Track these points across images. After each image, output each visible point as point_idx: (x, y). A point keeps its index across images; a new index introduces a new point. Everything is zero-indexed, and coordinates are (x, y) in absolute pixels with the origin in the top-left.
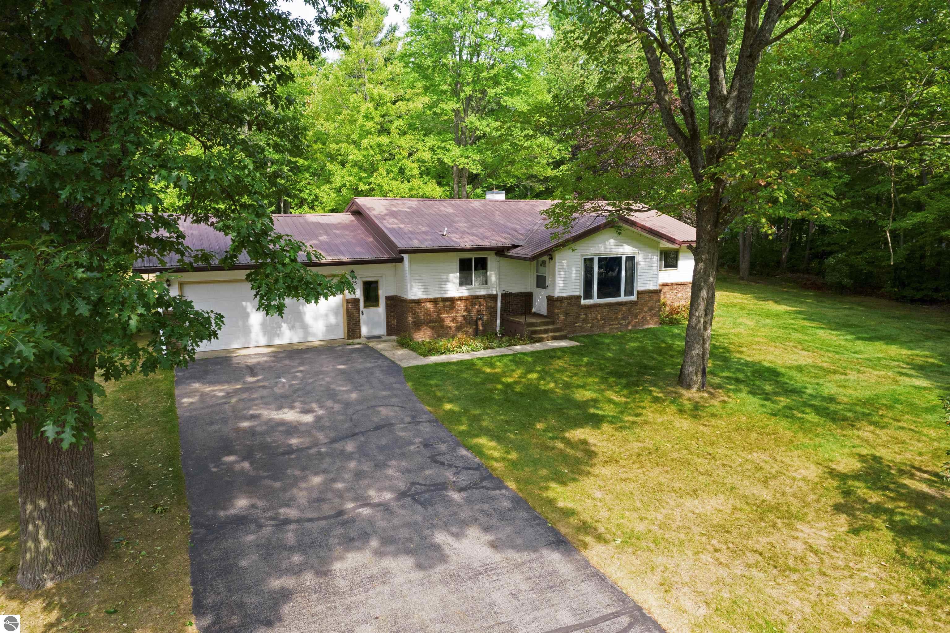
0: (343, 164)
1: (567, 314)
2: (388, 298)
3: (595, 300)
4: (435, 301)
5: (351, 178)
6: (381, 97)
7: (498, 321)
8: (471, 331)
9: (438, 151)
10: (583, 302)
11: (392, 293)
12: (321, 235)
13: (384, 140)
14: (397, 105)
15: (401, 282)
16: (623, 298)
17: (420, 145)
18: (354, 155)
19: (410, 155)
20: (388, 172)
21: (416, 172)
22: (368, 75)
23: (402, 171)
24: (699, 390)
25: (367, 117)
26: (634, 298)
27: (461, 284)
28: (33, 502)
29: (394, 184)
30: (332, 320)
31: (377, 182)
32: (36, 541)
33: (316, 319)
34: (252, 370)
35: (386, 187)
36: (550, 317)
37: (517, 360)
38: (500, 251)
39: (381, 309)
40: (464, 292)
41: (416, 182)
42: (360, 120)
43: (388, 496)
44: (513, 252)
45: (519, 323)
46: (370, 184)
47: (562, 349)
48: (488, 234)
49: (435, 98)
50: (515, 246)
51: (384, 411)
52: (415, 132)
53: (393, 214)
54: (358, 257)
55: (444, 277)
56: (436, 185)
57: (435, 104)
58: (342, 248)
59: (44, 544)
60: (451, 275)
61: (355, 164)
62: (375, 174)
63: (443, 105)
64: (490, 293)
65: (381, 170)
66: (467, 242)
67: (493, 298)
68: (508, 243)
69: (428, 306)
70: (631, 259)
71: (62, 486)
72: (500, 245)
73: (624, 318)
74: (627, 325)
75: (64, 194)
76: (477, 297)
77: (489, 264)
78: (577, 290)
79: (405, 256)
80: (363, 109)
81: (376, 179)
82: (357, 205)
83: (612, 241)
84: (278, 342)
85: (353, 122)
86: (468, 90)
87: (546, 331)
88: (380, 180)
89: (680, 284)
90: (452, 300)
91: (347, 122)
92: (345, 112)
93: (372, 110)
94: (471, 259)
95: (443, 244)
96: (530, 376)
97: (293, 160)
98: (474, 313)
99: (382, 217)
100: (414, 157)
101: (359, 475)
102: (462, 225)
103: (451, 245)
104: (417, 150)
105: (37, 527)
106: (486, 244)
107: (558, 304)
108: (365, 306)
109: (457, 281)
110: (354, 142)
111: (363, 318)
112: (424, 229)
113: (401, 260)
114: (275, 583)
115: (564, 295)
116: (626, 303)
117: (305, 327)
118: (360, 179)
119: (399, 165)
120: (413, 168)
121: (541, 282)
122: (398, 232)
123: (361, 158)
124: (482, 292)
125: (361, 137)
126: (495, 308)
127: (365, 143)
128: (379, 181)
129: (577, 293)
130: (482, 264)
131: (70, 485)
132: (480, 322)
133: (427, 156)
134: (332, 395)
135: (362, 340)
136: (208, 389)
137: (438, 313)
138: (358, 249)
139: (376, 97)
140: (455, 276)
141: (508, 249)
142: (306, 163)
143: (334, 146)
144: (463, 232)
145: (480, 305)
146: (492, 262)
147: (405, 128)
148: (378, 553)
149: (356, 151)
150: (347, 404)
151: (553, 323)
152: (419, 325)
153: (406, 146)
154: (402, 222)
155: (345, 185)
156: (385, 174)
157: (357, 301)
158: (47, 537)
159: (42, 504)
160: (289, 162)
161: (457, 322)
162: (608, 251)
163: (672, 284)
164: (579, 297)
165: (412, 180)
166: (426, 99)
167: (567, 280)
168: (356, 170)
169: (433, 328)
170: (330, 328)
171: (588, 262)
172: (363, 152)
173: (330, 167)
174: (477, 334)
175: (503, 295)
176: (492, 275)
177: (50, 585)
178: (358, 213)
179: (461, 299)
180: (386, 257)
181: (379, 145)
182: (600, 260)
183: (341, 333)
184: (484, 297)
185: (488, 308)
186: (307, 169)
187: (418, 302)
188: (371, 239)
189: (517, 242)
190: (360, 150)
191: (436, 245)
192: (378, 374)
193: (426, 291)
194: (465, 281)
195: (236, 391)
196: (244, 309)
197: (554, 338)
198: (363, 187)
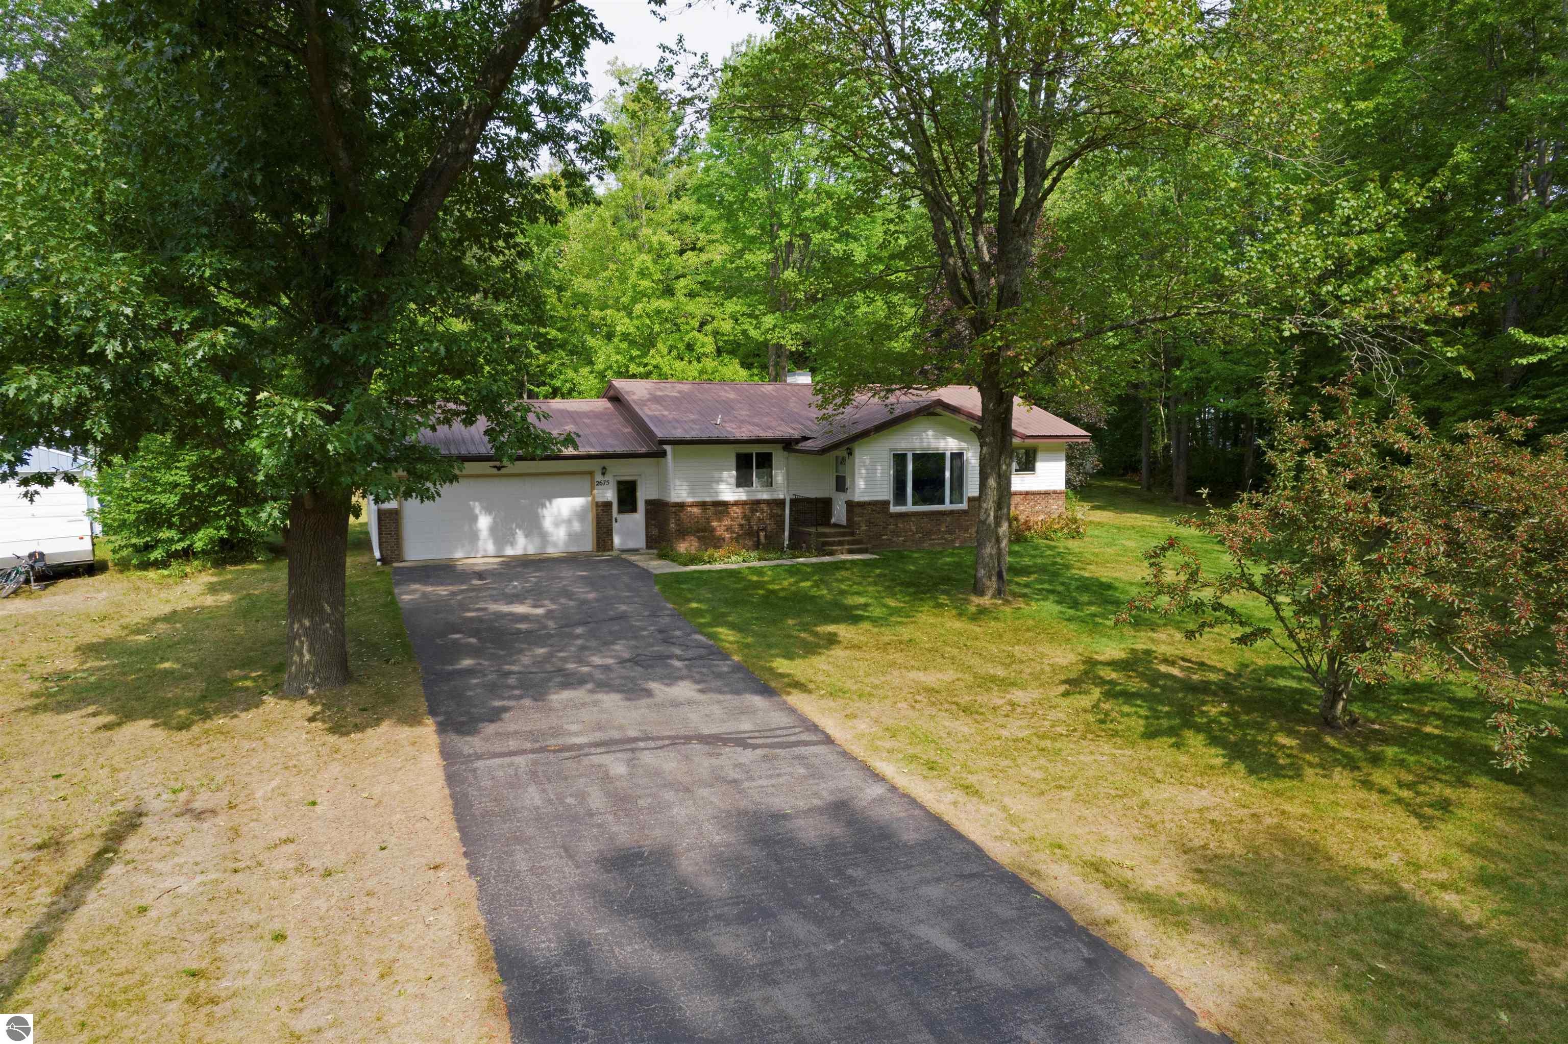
0: (609, 337)
1: (870, 523)
2: (648, 503)
3: (909, 507)
4: (703, 505)
5: (619, 357)
6: (662, 246)
7: (787, 533)
8: (750, 544)
9: (742, 319)
10: (894, 509)
11: (653, 496)
12: (567, 423)
13: (666, 304)
14: (685, 257)
15: (663, 482)
16: (947, 506)
17: (716, 312)
18: (623, 325)
19: (703, 324)
20: (671, 349)
21: (710, 348)
22: (646, 215)
23: (690, 347)
24: (993, 597)
25: (643, 274)
26: (964, 506)
27: (739, 485)
28: (300, 621)
29: (679, 365)
30: (577, 526)
31: (654, 362)
32: (301, 655)
33: (557, 524)
34: (480, 575)
35: (666, 369)
36: (850, 526)
37: (792, 571)
38: (788, 444)
39: (639, 517)
40: (741, 495)
41: (710, 364)
42: (633, 276)
43: (610, 661)
44: (800, 446)
45: (809, 534)
46: (646, 365)
47: (853, 562)
48: (774, 424)
49: (739, 246)
50: (806, 439)
51: (623, 608)
52: (712, 293)
53: (656, 399)
54: (610, 450)
55: (716, 474)
56: (738, 367)
57: (740, 254)
58: (593, 440)
59: (307, 657)
60: (725, 474)
61: (625, 337)
62: (652, 352)
63: (749, 257)
64: (775, 497)
65: (660, 345)
66: (744, 433)
67: (780, 503)
68: (796, 435)
69: (696, 511)
70: (958, 456)
71: (322, 609)
72: (786, 436)
73: (950, 532)
74: (953, 541)
75: (363, 359)
76: (758, 502)
77: (775, 461)
78: (884, 492)
79: (668, 448)
80: (637, 264)
81: (653, 358)
82: (615, 388)
83: (930, 433)
84: (509, 552)
85: (623, 279)
86: (784, 236)
87: (840, 543)
88: (659, 359)
89: (1039, 493)
90: (725, 504)
91: (614, 280)
92: (612, 266)
93: (649, 264)
94: (750, 455)
95: (715, 434)
96: (803, 584)
97: (542, 330)
98: (754, 522)
99: (643, 403)
100: (708, 328)
101: (583, 648)
102: (743, 413)
103: (723, 435)
104: (713, 318)
105: (302, 643)
106: (769, 434)
107: (857, 510)
108: (620, 511)
109: (733, 481)
110: (625, 308)
111: (615, 525)
112: (692, 417)
113: (663, 454)
114: (497, 703)
115: (867, 499)
116: (952, 512)
117: (544, 536)
118: (632, 359)
119: (686, 339)
120: (707, 344)
121: (841, 485)
122: (659, 420)
123: (632, 330)
124: (765, 496)
125: (634, 301)
126: (783, 515)
127: (638, 308)
128: (657, 360)
129: (885, 498)
130: (765, 461)
131: (328, 609)
132: (762, 534)
133: (726, 326)
134: (569, 595)
135: (614, 553)
136: (429, 589)
137: (708, 520)
138: (610, 441)
139: (656, 246)
140: (730, 475)
141: (797, 441)
142: (560, 336)
143: (597, 313)
144: (742, 422)
145: (762, 512)
146: (779, 458)
147: (696, 287)
148: (591, 691)
149: (627, 320)
150: (584, 602)
151: (853, 534)
152: (682, 533)
153: (698, 312)
154: (666, 408)
155: (611, 367)
156: (665, 351)
157: (608, 505)
158: (309, 651)
159: (307, 623)
160: (538, 335)
161: (732, 532)
162: (925, 445)
163: (1027, 493)
164: (886, 503)
165: (704, 359)
166: (726, 248)
167: (870, 480)
168: (624, 345)
169: (699, 538)
170: (573, 537)
171: (900, 460)
172: (635, 322)
173: (591, 342)
174: (757, 546)
175: (792, 501)
176: (779, 476)
177: (311, 692)
178: (616, 399)
179: (736, 503)
180: (644, 450)
181: (658, 312)
182: (916, 457)
183: (588, 545)
184: (768, 502)
185: (772, 516)
186: (562, 346)
187: (681, 506)
188: (628, 430)
189: (809, 434)
190: (631, 319)
191: (705, 435)
192: (626, 579)
193: (692, 493)
194: (743, 481)
195: (462, 591)
196: (472, 510)
197: (851, 552)
198: (633, 368)
